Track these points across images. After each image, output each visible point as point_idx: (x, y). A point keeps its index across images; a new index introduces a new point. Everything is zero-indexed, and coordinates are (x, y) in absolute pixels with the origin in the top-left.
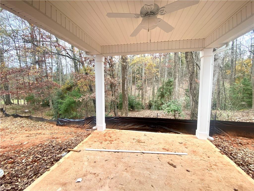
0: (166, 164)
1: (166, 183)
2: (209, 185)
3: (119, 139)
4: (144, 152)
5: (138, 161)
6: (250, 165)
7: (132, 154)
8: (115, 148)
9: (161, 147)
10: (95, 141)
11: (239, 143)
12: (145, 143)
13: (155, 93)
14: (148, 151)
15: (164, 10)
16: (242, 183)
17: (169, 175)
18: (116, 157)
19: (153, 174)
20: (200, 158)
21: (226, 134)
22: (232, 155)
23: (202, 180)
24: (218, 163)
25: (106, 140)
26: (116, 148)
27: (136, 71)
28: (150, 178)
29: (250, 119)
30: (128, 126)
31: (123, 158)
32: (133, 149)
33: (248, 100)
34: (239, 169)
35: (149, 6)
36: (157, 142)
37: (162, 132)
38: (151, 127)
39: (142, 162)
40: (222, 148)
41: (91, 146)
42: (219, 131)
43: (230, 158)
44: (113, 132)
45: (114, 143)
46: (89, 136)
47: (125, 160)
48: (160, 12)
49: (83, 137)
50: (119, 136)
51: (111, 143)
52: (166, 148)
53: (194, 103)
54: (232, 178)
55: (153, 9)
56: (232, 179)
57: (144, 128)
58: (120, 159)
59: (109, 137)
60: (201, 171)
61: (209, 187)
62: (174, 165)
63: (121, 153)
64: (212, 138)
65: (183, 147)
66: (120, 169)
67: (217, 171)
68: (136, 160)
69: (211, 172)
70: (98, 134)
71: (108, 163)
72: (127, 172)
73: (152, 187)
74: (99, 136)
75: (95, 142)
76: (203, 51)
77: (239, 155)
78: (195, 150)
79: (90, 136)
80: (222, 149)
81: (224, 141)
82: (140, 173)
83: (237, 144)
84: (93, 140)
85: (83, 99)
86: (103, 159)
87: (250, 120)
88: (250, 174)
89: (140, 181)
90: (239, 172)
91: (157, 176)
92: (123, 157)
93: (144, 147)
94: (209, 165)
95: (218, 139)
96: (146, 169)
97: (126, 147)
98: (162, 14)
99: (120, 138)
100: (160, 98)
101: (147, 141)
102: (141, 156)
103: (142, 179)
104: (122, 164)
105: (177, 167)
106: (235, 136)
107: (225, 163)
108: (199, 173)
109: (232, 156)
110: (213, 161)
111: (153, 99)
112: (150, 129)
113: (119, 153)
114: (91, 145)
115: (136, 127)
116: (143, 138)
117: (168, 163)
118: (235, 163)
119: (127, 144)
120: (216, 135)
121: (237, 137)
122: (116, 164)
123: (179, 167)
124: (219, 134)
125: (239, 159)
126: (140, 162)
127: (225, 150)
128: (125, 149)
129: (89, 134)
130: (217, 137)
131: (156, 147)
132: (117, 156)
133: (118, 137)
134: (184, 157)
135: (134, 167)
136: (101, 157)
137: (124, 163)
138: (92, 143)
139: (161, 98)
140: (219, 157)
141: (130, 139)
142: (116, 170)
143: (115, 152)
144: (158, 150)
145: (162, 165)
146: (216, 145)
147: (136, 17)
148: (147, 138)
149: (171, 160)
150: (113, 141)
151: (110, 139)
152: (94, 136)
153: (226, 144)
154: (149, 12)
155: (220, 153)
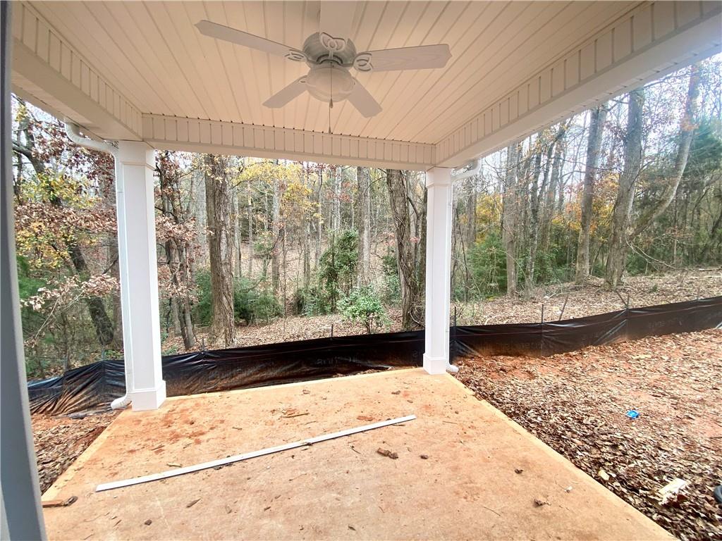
0: (373, 457)
1: (383, 505)
2: (470, 478)
3: (222, 422)
4: (311, 441)
5: (299, 473)
6: (529, 412)
7: (278, 457)
8: (217, 455)
9: (352, 416)
10: (131, 448)
11: (501, 370)
12: (309, 415)
13: (311, 267)
14: (321, 434)
15: (367, 61)
16: (525, 453)
17: (386, 483)
18: (225, 481)
19: (348, 495)
20: (442, 420)
21: (477, 354)
22: (495, 397)
23: (456, 469)
24: (476, 420)
25: (176, 437)
26: (221, 453)
27: (252, 202)
28: (341, 509)
29: (507, 316)
30: (244, 375)
31: (249, 479)
32: (276, 441)
33: (499, 278)
34: (513, 424)
35: (334, 41)
36: (340, 404)
37: (346, 373)
38: (317, 366)
39: (312, 471)
40: (475, 386)
41: (116, 474)
42: (464, 349)
43: (492, 404)
44: (197, 405)
45: (207, 441)
46: (100, 436)
47: (260, 481)
48: (358, 63)
49: (71, 446)
50: (220, 412)
51: (198, 442)
52: (364, 414)
53: (408, 291)
54: (507, 447)
55: (342, 49)
56: (507, 450)
57: (295, 371)
58: (240, 483)
59: (186, 422)
60: (449, 448)
61: (471, 482)
62: (392, 453)
63: (241, 463)
64: (454, 368)
65: (404, 401)
66: (248, 513)
67: (478, 439)
68: (294, 471)
69: (467, 445)
70: (140, 421)
71: (199, 512)
72: (272, 515)
73: (351, 530)
74: (143, 428)
75: (132, 451)
76: (433, 171)
77: (505, 395)
78: (428, 404)
79: (104, 436)
80: (474, 388)
81: (474, 369)
82: (312, 504)
83: (497, 371)
84: (119, 447)
85: (48, 302)
86: (179, 504)
87: (508, 318)
88: (533, 431)
89: (317, 527)
90: (515, 431)
91: (358, 495)
92: (250, 476)
93: (308, 426)
94: (461, 431)
95: (462, 367)
96: (326, 487)
97: (255, 443)
98: (361, 68)
99: (226, 418)
100: (325, 280)
101: (314, 406)
102: (305, 456)
103: (320, 521)
104: (250, 498)
105: (399, 455)
106: (492, 356)
107: (487, 418)
108: (447, 455)
109: (495, 400)
110: (467, 420)
111: (307, 285)
112: (312, 372)
113: (232, 467)
114: (118, 469)
115: (271, 374)
116: (300, 403)
117: (379, 452)
118: (504, 412)
119: (254, 431)
120: (458, 358)
121: (495, 357)
122: (230, 505)
123: (403, 455)
124: (463, 356)
125: (508, 403)
126: (304, 473)
127: (480, 390)
128: (251, 448)
129: (97, 432)
130: (460, 362)
131: (340, 417)
132: (229, 479)
133: (220, 418)
134: (410, 425)
135: (290, 494)
136: (167, 500)
137: (258, 492)
138: (118, 460)
139: (330, 281)
140: (474, 407)
141: (262, 414)
142: (233, 525)
143: (219, 467)
144: (347, 425)
145: (364, 461)
146: (463, 382)
147: (291, 56)
148: (312, 398)
149: (384, 442)
150: (202, 434)
151: (189, 429)
152: (123, 433)
153: (480, 375)
154: (331, 54)
155: (474, 397)
